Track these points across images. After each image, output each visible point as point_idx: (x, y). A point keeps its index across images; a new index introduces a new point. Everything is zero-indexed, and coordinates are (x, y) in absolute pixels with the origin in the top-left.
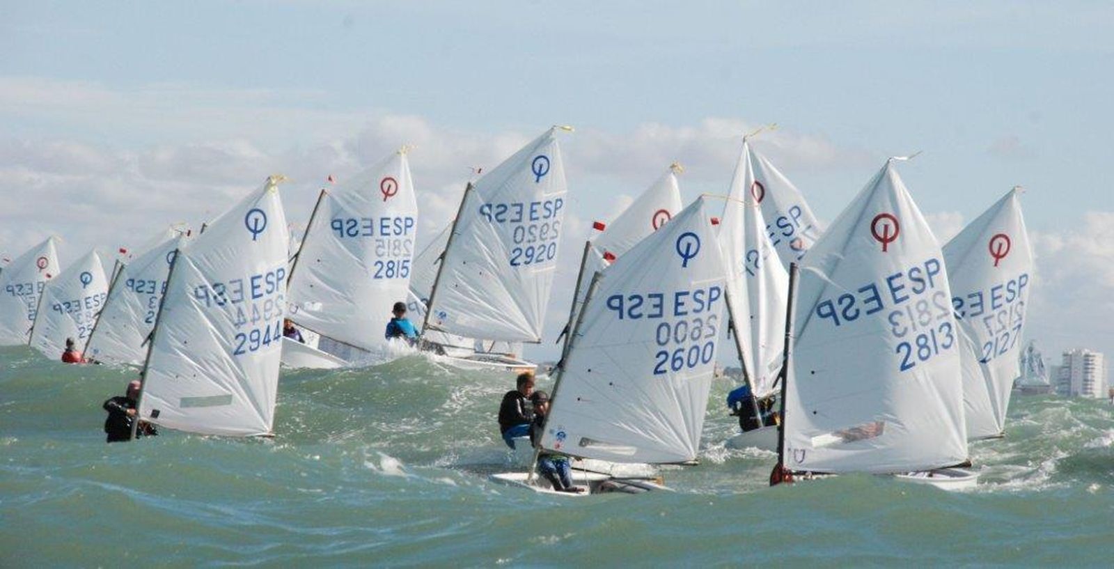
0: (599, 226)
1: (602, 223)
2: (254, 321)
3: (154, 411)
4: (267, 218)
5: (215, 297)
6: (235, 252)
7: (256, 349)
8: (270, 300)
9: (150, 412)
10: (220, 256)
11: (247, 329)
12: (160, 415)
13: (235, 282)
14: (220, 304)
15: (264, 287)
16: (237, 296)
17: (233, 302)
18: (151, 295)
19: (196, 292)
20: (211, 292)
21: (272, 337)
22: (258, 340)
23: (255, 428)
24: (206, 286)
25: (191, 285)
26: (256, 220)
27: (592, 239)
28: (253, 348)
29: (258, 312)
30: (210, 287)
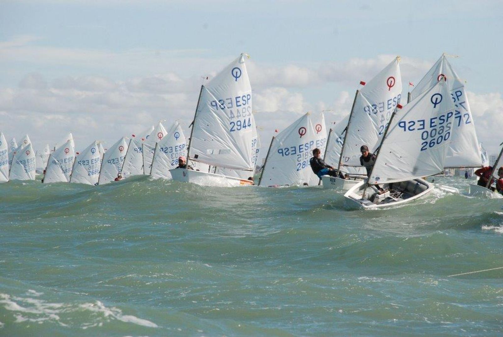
0: (363, 83)
1: (365, 82)
2: (238, 116)
3: (196, 155)
4: (242, 71)
5: (220, 106)
6: (228, 86)
7: (240, 130)
8: (244, 108)
9: (194, 156)
10: (221, 88)
11: (235, 120)
12: (198, 157)
13: (228, 99)
14: (222, 109)
15: (241, 102)
16: (230, 105)
17: (228, 108)
18: (171, 153)
19: (211, 104)
20: (218, 104)
21: (247, 125)
22: (240, 125)
23: (244, 166)
24: (215, 101)
25: (209, 101)
26: (237, 72)
27: (359, 89)
28: (238, 129)
29: (239, 113)
30: (218, 102)
